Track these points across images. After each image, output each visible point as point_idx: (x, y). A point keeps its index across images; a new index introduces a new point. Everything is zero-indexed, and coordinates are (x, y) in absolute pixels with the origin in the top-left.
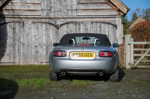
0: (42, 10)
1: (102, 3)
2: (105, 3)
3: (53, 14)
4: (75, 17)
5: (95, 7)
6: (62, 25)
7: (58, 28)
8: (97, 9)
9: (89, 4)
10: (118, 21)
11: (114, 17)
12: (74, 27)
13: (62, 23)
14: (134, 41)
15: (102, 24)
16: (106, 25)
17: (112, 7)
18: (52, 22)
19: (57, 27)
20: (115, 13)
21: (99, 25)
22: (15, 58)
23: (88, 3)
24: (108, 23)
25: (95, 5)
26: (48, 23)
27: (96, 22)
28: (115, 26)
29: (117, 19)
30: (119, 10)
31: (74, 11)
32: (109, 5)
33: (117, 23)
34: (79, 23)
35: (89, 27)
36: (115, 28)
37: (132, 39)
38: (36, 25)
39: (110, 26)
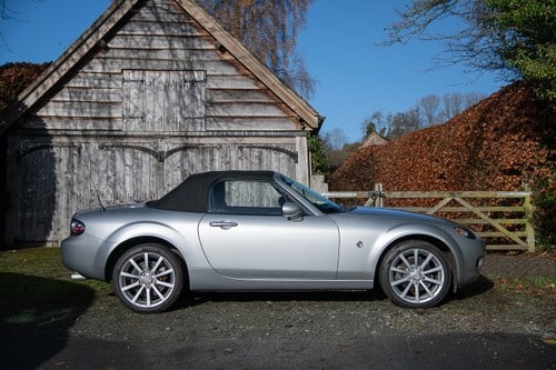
0: (123, 117)
1: (264, 103)
2: (269, 104)
3: (150, 128)
4: (202, 134)
5: (247, 112)
6: (170, 153)
7: (162, 160)
8: (252, 117)
9: (234, 106)
10: (301, 144)
11: (290, 134)
12: (200, 157)
13: (171, 148)
14: (330, 190)
15: (264, 151)
16: (273, 153)
17: (285, 112)
18: (147, 146)
19: (160, 157)
20: (292, 126)
21: (256, 152)
22: (59, 230)
23: (231, 103)
24: (278, 150)
25: (248, 108)
26: (137, 148)
27: (251, 147)
28: (294, 156)
29: (298, 139)
30: (301, 121)
31: (199, 121)
32: (280, 108)
33: (298, 149)
34: (211, 149)
35: (234, 159)
36: (292, 160)
37: (326, 185)
38: (109, 153)
39: (282, 155)
